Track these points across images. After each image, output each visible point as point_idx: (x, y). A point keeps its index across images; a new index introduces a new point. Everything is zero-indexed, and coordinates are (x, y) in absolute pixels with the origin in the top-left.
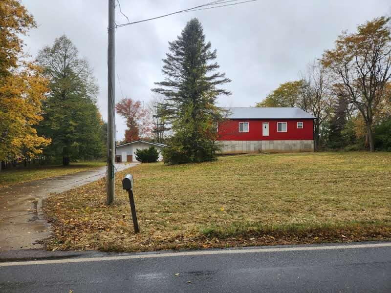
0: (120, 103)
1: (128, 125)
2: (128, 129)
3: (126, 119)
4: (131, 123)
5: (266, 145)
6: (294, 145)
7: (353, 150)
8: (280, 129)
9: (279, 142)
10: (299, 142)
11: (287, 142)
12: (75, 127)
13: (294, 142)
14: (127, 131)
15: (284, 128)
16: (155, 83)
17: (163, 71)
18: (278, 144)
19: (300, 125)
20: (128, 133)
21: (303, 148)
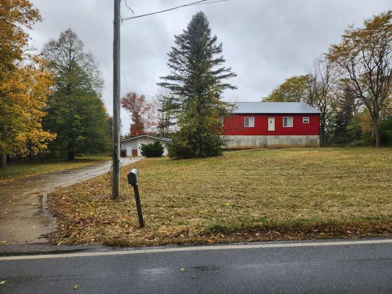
0: (125, 98)
1: (133, 119)
2: (133, 123)
3: (131, 114)
4: (136, 117)
5: (271, 140)
6: (300, 140)
7: (359, 145)
8: (286, 124)
9: (285, 137)
10: (304, 137)
11: (292, 137)
12: (81, 121)
13: (300, 137)
14: (132, 125)
15: (290, 123)
16: (161, 78)
17: (169, 64)
18: (284, 139)
19: (306, 120)
20: (133, 128)
21: (309, 143)
